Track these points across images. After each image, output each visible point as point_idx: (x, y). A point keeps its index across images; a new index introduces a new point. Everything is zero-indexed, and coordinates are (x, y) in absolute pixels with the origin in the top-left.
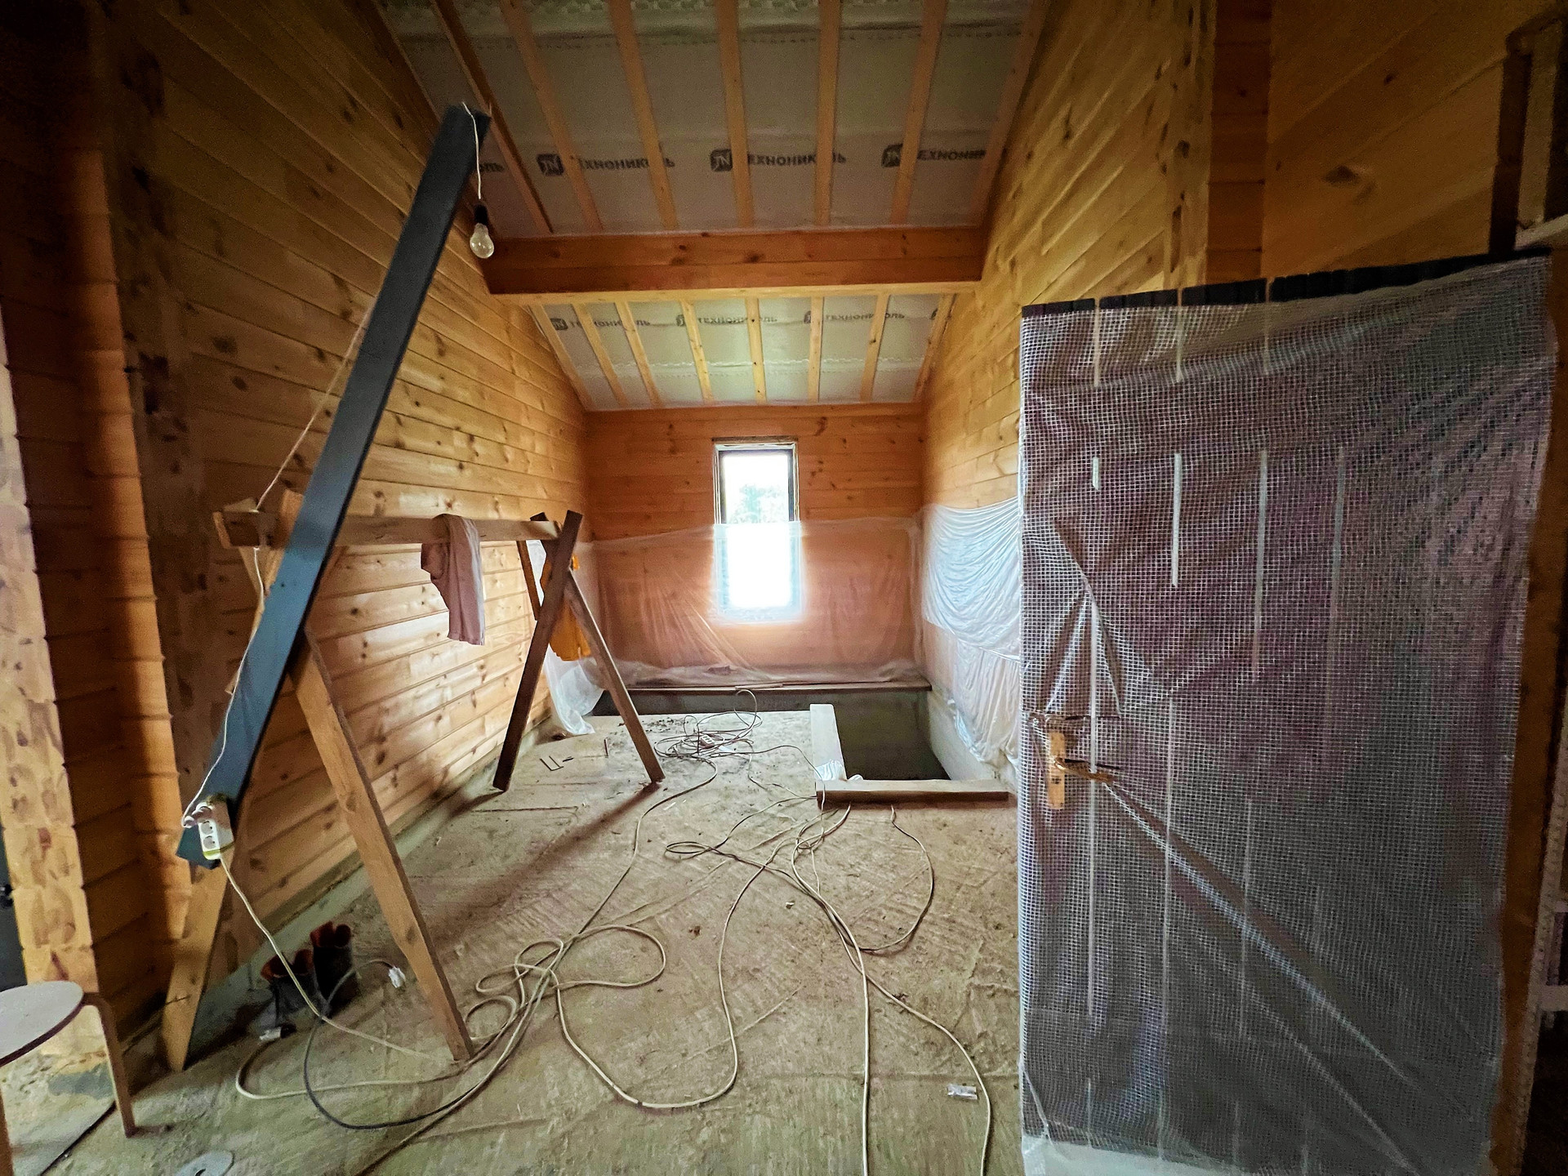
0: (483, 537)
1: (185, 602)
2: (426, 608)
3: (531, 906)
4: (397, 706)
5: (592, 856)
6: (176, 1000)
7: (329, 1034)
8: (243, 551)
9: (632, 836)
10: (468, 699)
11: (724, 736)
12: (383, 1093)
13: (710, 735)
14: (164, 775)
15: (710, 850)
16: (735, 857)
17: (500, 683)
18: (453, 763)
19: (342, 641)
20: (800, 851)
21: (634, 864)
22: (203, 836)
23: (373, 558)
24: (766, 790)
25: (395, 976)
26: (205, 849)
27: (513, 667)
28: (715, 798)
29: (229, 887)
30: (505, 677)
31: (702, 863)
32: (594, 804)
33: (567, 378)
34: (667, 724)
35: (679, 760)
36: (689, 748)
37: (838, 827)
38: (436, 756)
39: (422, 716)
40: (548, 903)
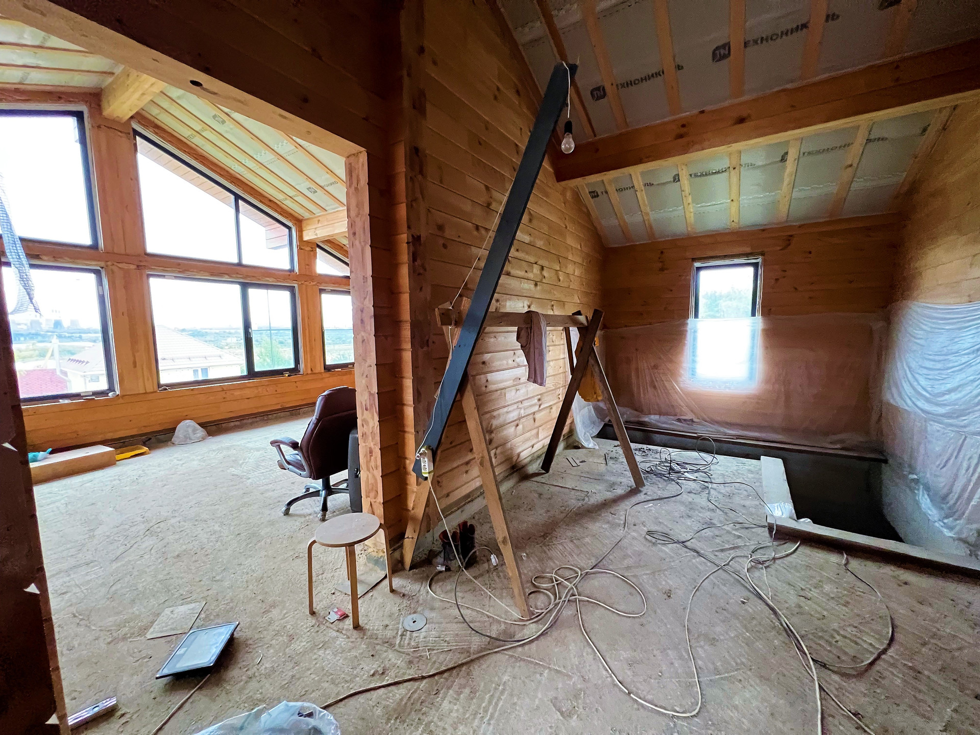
0: (548, 324)
1: (420, 352)
2: (515, 364)
3: (561, 544)
4: (499, 415)
5: (598, 524)
6: (408, 538)
7: (464, 578)
8: (444, 328)
9: (623, 518)
10: (531, 416)
11: (689, 467)
12: (487, 619)
13: (677, 464)
14: (409, 432)
15: (678, 542)
16: (697, 552)
17: (548, 410)
18: (523, 451)
19: (478, 377)
20: (753, 564)
21: (625, 537)
22: (422, 464)
23: (492, 335)
24: (723, 511)
25: (494, 559)
26: (423, 471)
27: (555, 401)
28: (682, 508)
29: (430, 492)
30: (551, 407)
31: (672, 550)
32: (599, 493)
33: (595, 228)
34: (646, 451)
35: (655, 477)
36: (663, 469)
37: (787, 555)
38: (515, 446)
39: (509, 423)
40: (571, 545)
